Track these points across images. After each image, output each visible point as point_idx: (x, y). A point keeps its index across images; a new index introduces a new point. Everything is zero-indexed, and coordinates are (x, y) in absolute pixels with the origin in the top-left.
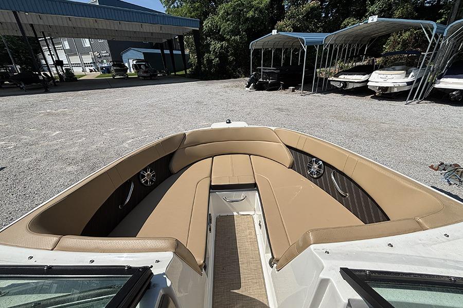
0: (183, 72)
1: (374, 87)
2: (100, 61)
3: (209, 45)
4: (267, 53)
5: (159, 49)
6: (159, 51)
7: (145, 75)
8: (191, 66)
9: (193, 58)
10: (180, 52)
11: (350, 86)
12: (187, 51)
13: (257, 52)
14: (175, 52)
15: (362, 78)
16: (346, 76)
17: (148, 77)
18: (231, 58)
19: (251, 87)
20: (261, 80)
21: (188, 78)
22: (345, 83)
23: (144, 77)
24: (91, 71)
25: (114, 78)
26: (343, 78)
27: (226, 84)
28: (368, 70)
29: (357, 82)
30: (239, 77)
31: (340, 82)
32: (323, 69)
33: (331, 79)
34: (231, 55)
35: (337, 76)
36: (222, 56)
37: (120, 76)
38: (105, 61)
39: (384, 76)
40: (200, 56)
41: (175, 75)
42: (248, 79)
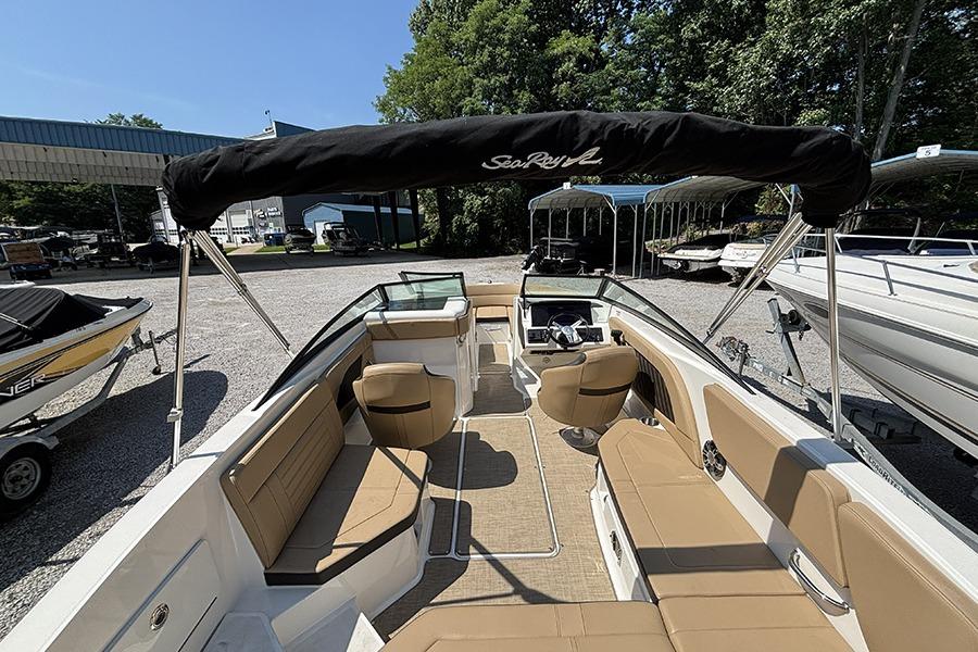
0: (414, 245)
1: (730, 268)
2: (263, 224)
3: (462, 201)
4: (559, 215)
5: (371, 205)
6: (371, 209)
7: (348, 248)
8: (427, 234)
9: (431, 222)
10: (410, 212)
11: (694, 268)
12: (421, 209)
13: (541, 214)
14: (399, 211)
15: (712, 254)
16: (686, 252)
17: (350, 252)
18: (498, 222)
19: (531, 269)
20: (548, 258)
21: (422, 254)
22: (686, 263)
23: (345, 252)
24: (244, 241)
25: (288, 253)
26: (682, 254)
27: (490, 265)
28: (719, 242)
29: (705, 261)
30: (512, 254)
31: (678, 260)
32: (651, 242)
33: (662, 256)
34: (500, 216)
35: (672, 250)
36: (483, 219)
37: (300, 249)
38: (271, 225)
39: (741, 252)
40: (445, 220)
41: (398, 249)
42: (526, 257)
